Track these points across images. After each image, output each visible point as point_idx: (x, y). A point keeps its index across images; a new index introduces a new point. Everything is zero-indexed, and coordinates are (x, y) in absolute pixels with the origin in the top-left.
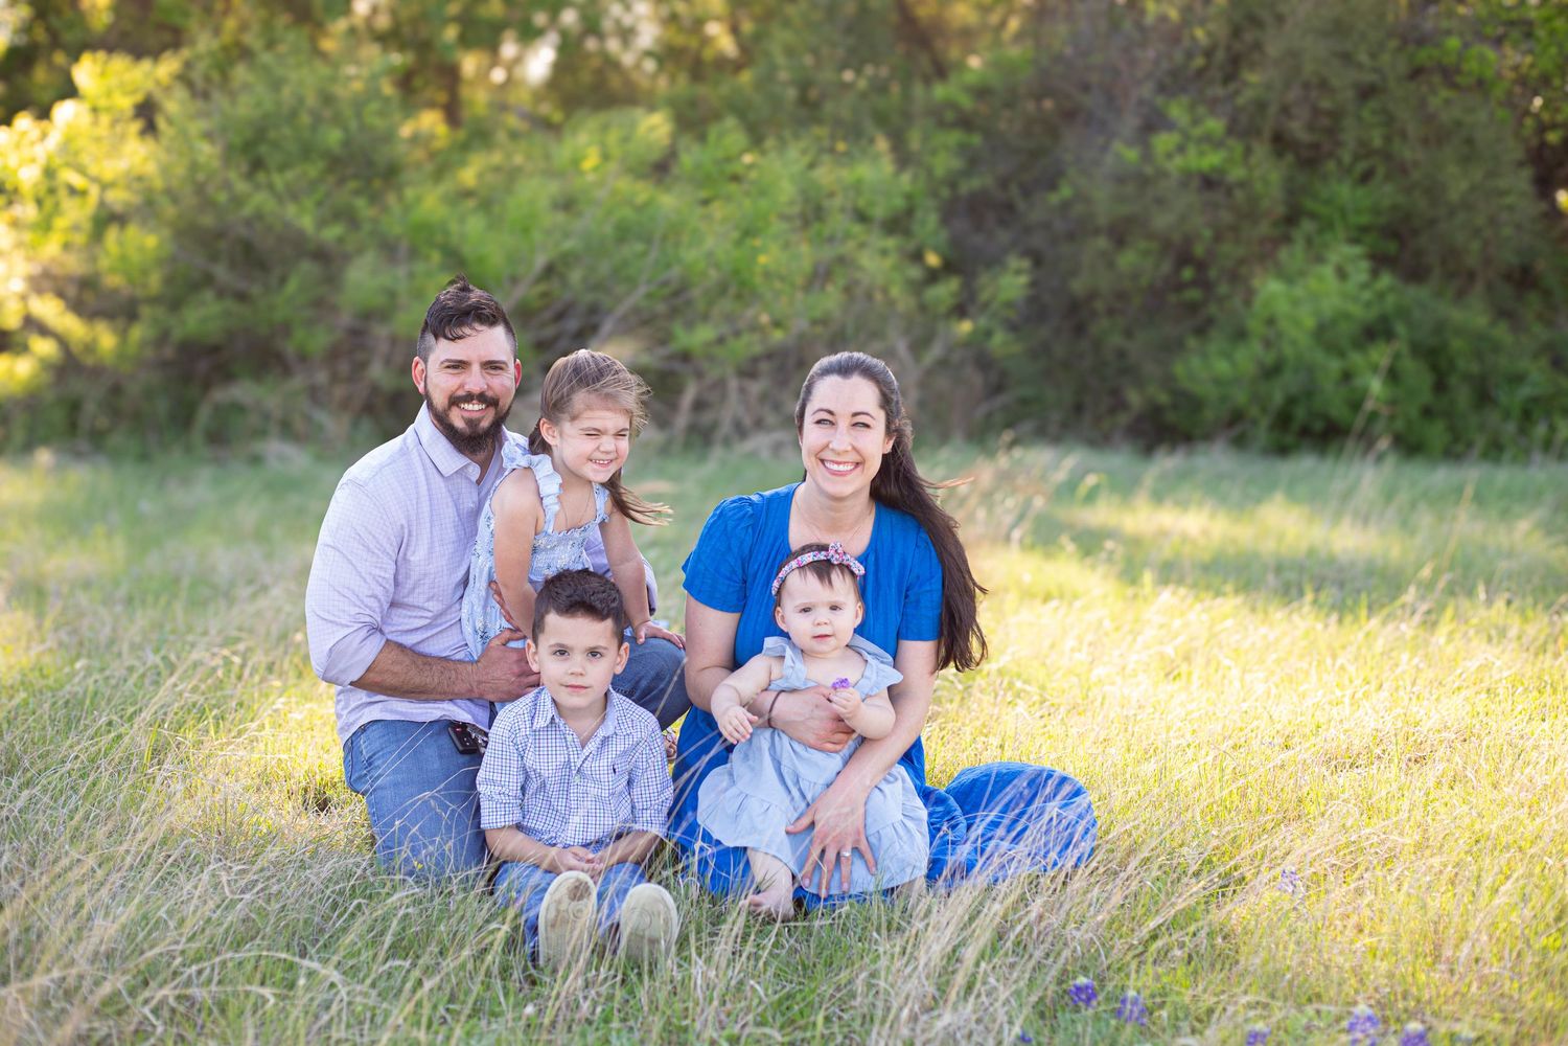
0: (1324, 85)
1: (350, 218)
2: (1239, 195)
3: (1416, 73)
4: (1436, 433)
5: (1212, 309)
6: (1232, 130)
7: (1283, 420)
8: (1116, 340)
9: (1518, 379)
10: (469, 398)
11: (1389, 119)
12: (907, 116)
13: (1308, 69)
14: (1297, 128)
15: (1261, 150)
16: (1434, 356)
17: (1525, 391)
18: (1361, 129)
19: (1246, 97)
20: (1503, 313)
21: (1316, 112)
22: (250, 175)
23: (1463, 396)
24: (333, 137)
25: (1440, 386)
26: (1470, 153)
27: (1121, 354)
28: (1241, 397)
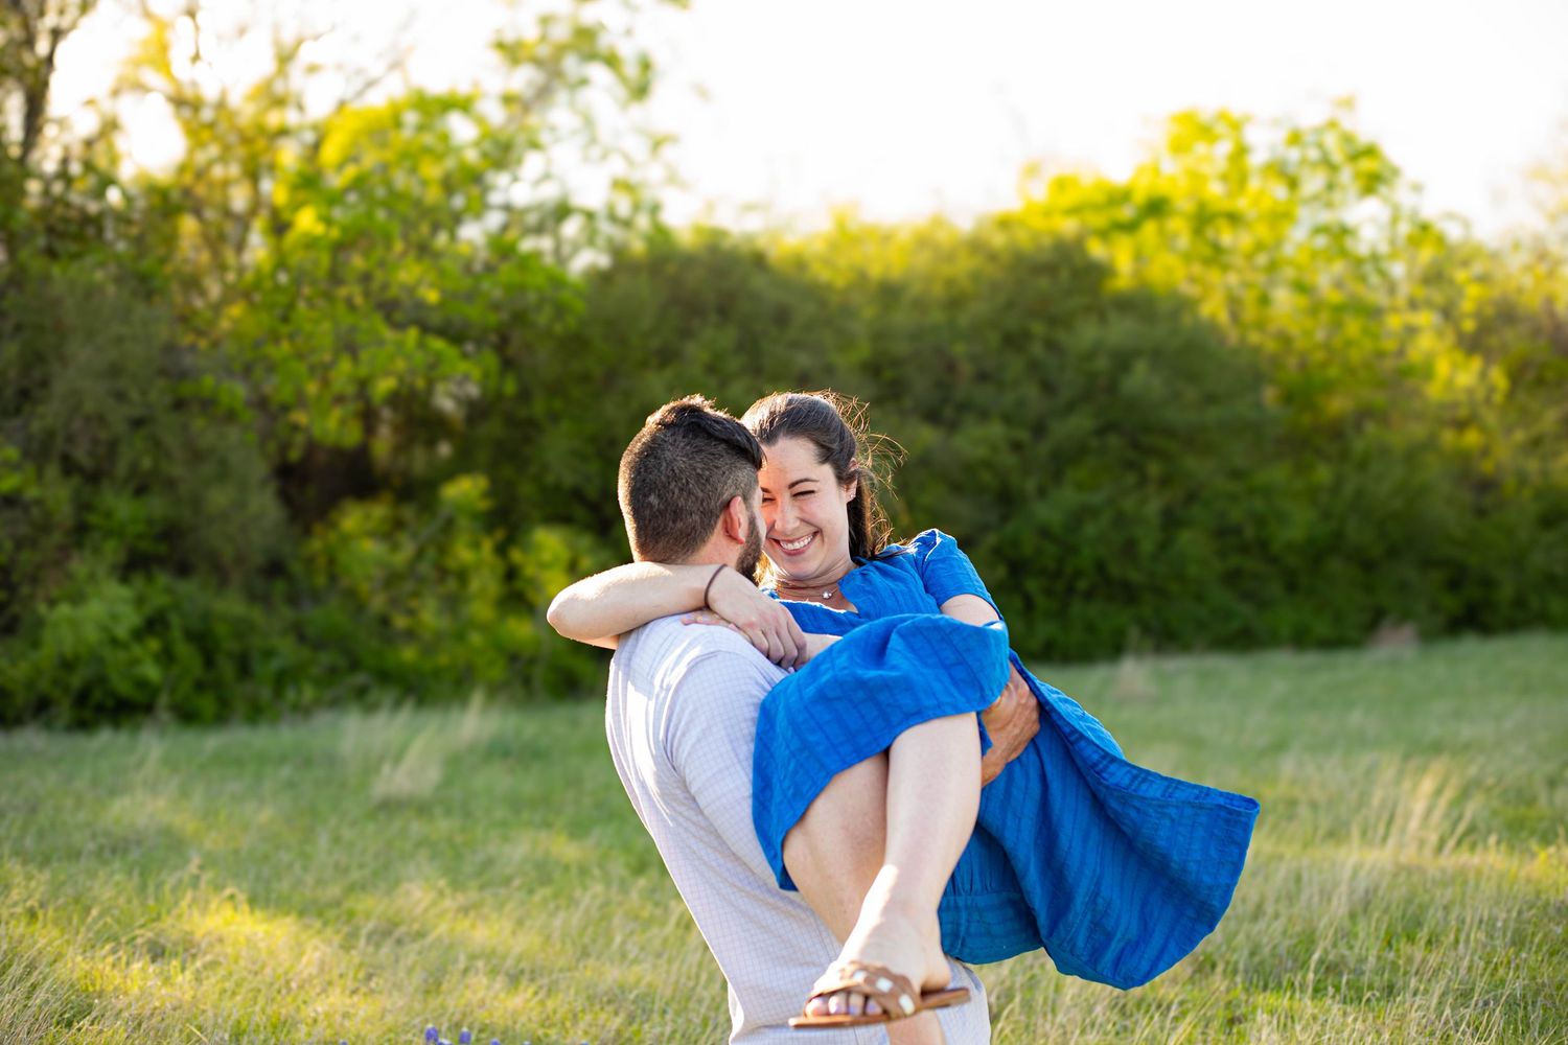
0: (101, 419)
2: (35, 512)
3: (179, 405)
4: (207, 704)
5: (16, 609)
6: (26, 454)
7: (82, 698)
9: (269, 654)
11: (157, 445)
13: (89, 407)
14: (81, 454)
15: (52, 471)
16: (203, 641)
17: (275, 665)
18: (134, 454)
19: (36, 426)
20: (254, 597)
21: (95, 442)
23: (227, 669)
25: (209, 661)
26: (224, 472)
28: (44, 685)
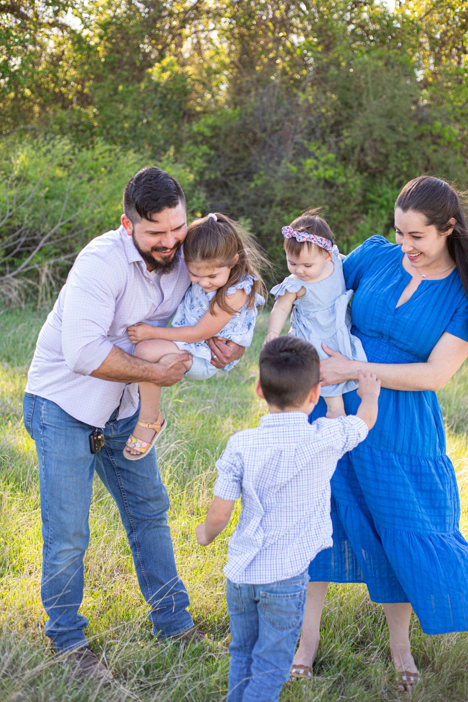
0: (383, 141)
2: (342, 190)
3: (421, 137)
6: (338, 158)
10: (164, 249)
11: (410, 158)
12: (182, 139)
14: (369, 160)
15: (351, 169)
18: (398, 162)
19: (345, 143)
21: (378, 153)
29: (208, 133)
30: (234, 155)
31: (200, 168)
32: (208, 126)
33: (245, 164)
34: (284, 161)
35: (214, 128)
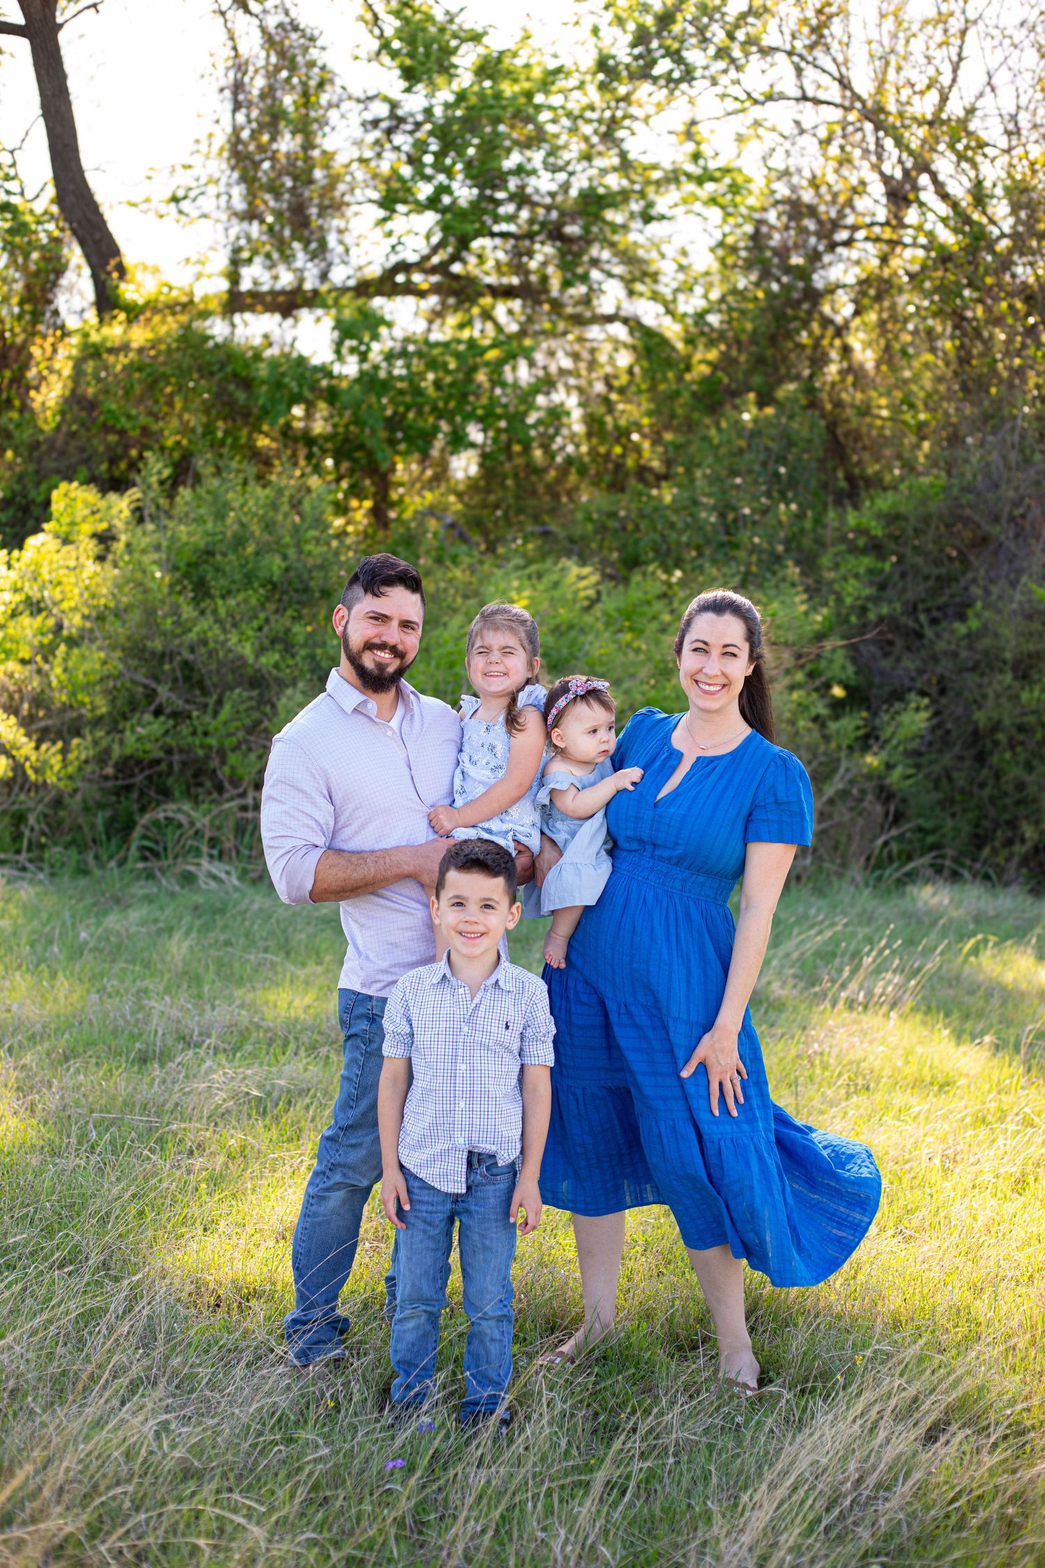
1: (284, 643)
8: (1016, 772)
10: (383, 647)
12: (821, 543)
22: (196, 601)
24: (276, 564)
27: (1021, 786)
29: (877, 530)
30: (936, 571)
31: (858, 598)
32: (880, 516)
33: (955, 588)
34: (1024, 579)
35: (893, 518)
